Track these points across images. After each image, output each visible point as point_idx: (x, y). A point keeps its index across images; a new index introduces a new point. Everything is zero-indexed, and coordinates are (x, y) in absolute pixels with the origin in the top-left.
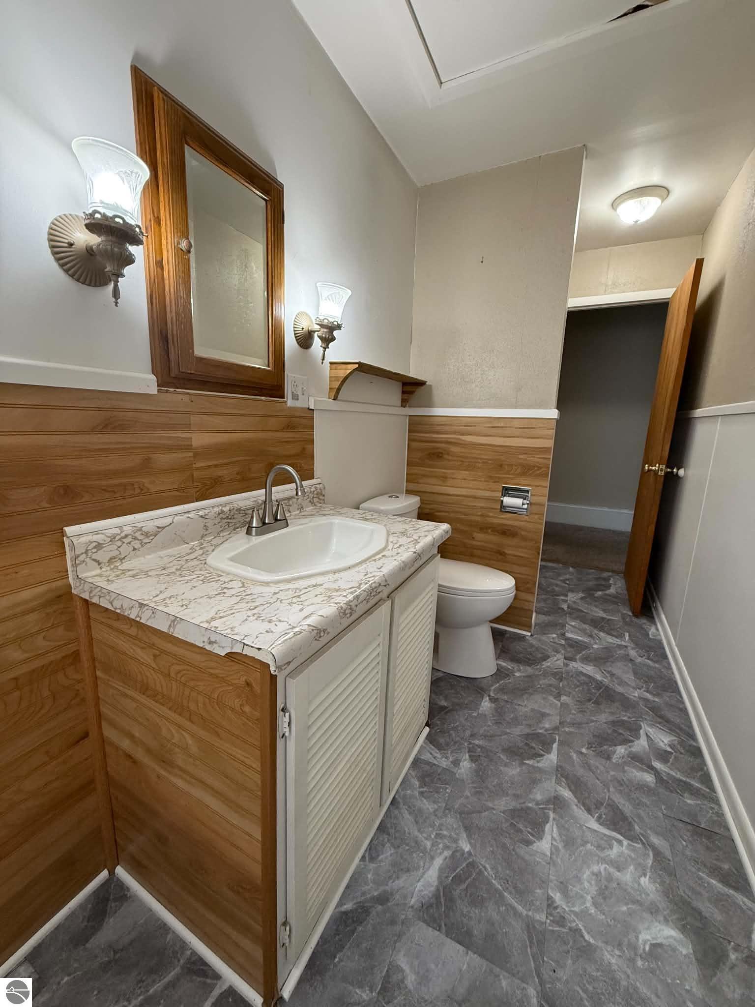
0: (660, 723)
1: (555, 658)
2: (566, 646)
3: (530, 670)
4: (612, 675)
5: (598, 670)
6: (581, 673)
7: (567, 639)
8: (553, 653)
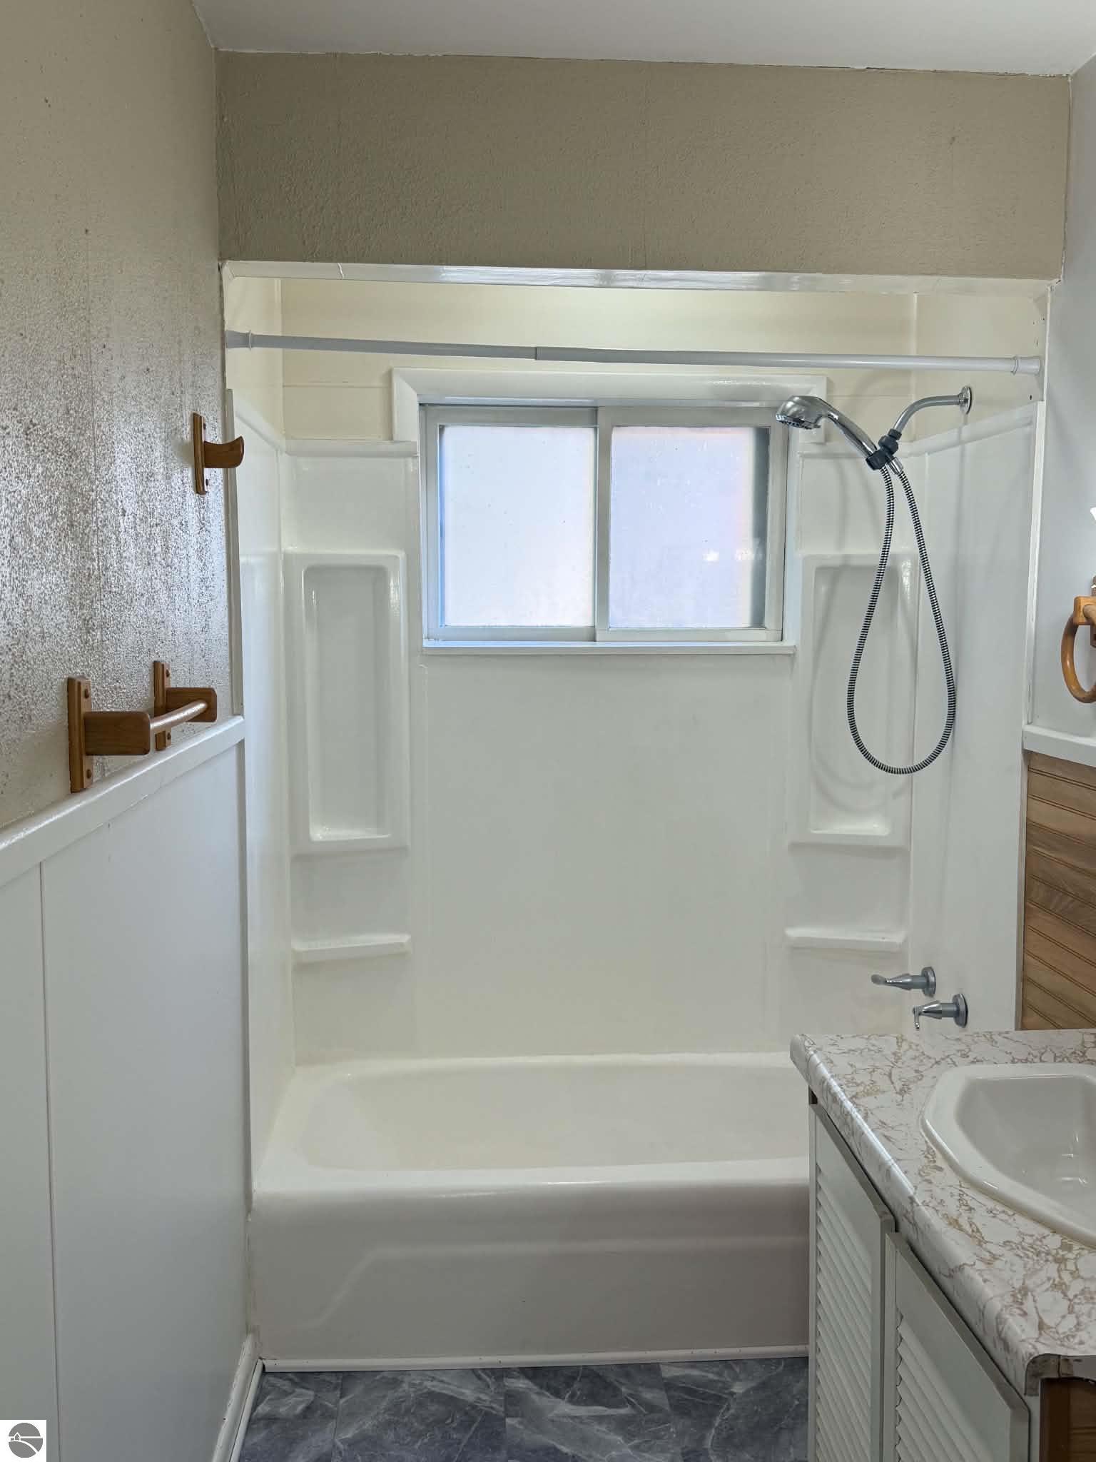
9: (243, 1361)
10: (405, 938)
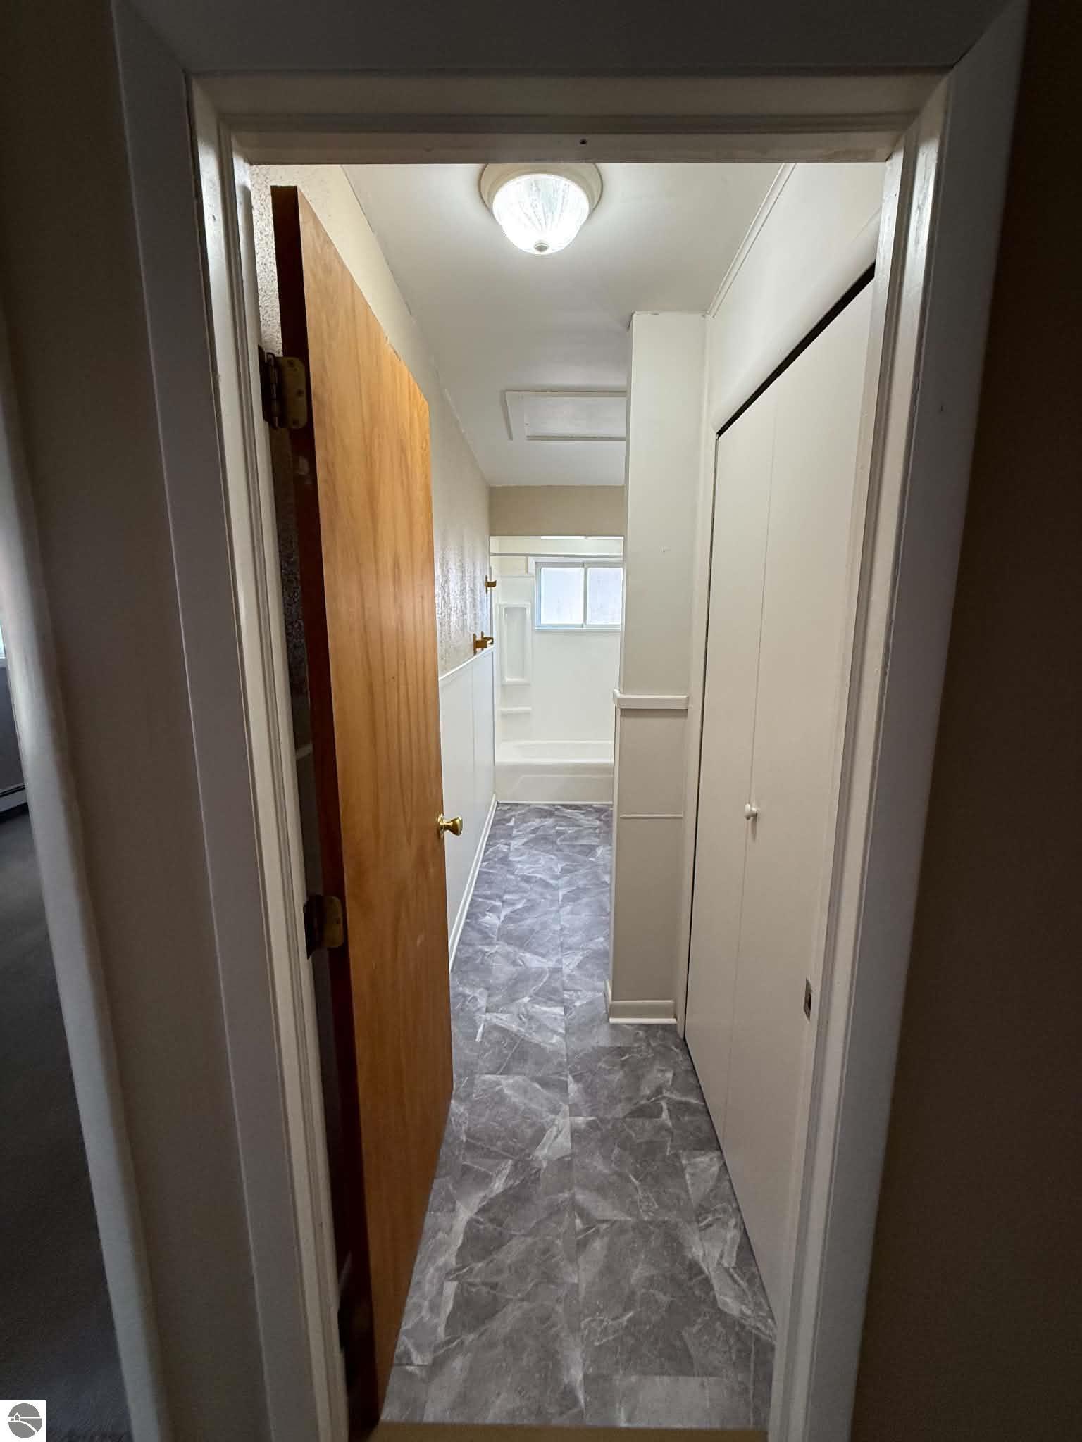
0: (487, 928)
1: (571, 967)
2: (561, 990)
3: (592, 946)
4: (514, 963)
5: (528, 964)
6: (543, 956)
7: (562, 1002)
8: (574, 973)
9: (493, 801)
10: (529, 708)
